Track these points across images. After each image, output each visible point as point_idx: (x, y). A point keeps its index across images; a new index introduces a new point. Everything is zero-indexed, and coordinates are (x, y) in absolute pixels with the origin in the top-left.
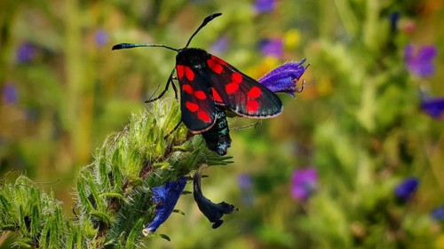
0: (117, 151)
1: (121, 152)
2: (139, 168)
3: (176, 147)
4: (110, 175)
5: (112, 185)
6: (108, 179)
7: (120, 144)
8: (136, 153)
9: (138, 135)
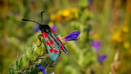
0: (22, 58)
1: (23, 59)
2: (28, 64)
3: (40, 57)
4: (19, 66)
5: (20, 69)
6: (19, 67)
7: (22, 56)
8: (27, 59)
9: (28, 54)
